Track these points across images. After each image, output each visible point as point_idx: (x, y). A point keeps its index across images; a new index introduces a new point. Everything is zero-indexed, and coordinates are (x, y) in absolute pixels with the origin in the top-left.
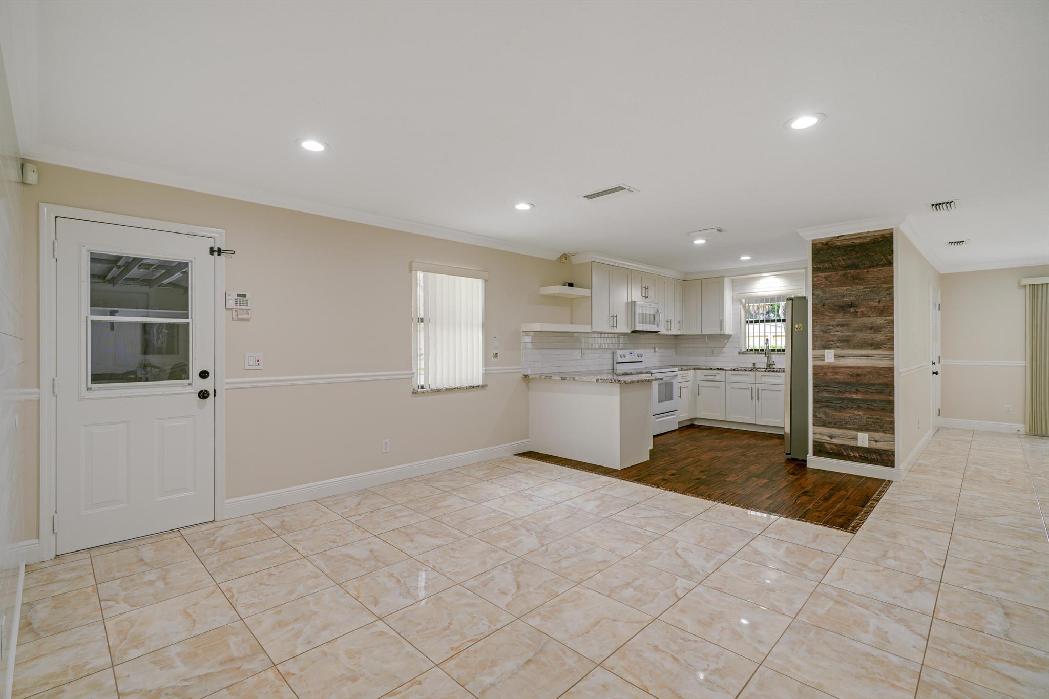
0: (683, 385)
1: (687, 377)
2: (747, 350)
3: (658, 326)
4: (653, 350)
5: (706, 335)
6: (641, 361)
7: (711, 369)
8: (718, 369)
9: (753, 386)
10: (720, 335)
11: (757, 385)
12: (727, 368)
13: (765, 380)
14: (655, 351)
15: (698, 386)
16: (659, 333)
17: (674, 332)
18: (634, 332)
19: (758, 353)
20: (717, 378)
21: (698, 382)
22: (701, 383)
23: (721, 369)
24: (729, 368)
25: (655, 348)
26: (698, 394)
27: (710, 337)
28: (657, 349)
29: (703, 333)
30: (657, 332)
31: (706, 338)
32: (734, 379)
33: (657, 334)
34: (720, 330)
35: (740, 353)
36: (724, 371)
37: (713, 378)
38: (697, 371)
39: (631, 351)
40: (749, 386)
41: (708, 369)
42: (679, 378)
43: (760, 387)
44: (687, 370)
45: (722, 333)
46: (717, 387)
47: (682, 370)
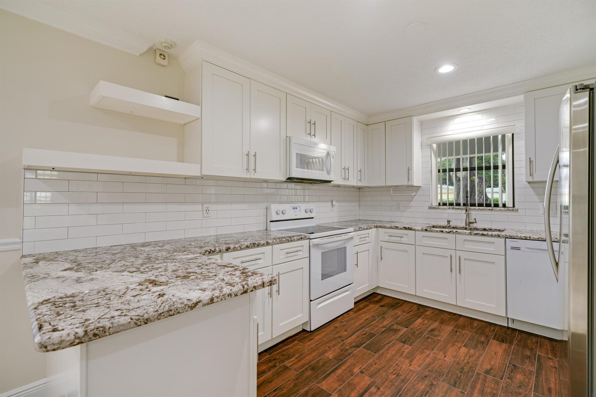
0: (359, 249)
1: (367, 238)
2: (439, 204)
3: (329, 173)
4: (329, 204)
5: (391, 187)
6: (312, 218)
7: (397, 228)
8: (405, 228)
9: (453, 253)
10: (408, 186)
11: (459, 253)
12: (416, 228)
13: (468, 246)
14: (332, 205)
15: (381, 248)
16: (332, 182)
17: (353, 182)
18: (290, 180)
19: (453, 208)
20: (404, 240)
21: (382, 244)
22: (385, 245)
23: (410, 229)
24: (420, 228)
25: (332, 201)
26: (381, 258)
27: (396, 188)
28: (334, 202)
29: (387, 184)
30: (330, 182)
31: (392, 190)
32: (426, 242)
33: (329, 184)
34: (407, 180)
35: (430, 208)
36: (414, 232)
37: (398, 239)
38: (380, 229)
39: (294, 205)
40: (448, 253)
41: (393, 228)
42: (356, 241)
43: (464, 255)
44: (367, 229)
45: (410, 184)
46: (405, 251)
47: (360, 229)
